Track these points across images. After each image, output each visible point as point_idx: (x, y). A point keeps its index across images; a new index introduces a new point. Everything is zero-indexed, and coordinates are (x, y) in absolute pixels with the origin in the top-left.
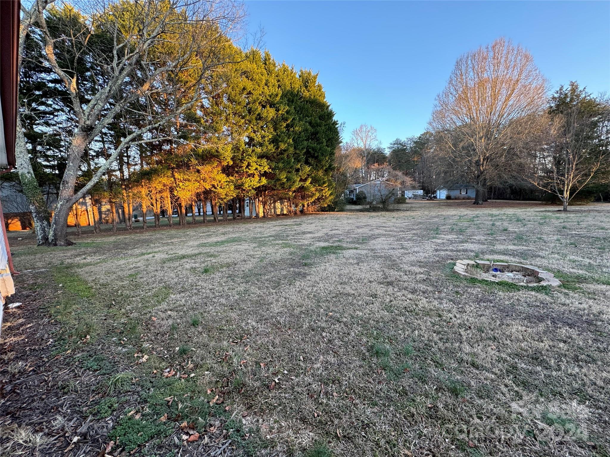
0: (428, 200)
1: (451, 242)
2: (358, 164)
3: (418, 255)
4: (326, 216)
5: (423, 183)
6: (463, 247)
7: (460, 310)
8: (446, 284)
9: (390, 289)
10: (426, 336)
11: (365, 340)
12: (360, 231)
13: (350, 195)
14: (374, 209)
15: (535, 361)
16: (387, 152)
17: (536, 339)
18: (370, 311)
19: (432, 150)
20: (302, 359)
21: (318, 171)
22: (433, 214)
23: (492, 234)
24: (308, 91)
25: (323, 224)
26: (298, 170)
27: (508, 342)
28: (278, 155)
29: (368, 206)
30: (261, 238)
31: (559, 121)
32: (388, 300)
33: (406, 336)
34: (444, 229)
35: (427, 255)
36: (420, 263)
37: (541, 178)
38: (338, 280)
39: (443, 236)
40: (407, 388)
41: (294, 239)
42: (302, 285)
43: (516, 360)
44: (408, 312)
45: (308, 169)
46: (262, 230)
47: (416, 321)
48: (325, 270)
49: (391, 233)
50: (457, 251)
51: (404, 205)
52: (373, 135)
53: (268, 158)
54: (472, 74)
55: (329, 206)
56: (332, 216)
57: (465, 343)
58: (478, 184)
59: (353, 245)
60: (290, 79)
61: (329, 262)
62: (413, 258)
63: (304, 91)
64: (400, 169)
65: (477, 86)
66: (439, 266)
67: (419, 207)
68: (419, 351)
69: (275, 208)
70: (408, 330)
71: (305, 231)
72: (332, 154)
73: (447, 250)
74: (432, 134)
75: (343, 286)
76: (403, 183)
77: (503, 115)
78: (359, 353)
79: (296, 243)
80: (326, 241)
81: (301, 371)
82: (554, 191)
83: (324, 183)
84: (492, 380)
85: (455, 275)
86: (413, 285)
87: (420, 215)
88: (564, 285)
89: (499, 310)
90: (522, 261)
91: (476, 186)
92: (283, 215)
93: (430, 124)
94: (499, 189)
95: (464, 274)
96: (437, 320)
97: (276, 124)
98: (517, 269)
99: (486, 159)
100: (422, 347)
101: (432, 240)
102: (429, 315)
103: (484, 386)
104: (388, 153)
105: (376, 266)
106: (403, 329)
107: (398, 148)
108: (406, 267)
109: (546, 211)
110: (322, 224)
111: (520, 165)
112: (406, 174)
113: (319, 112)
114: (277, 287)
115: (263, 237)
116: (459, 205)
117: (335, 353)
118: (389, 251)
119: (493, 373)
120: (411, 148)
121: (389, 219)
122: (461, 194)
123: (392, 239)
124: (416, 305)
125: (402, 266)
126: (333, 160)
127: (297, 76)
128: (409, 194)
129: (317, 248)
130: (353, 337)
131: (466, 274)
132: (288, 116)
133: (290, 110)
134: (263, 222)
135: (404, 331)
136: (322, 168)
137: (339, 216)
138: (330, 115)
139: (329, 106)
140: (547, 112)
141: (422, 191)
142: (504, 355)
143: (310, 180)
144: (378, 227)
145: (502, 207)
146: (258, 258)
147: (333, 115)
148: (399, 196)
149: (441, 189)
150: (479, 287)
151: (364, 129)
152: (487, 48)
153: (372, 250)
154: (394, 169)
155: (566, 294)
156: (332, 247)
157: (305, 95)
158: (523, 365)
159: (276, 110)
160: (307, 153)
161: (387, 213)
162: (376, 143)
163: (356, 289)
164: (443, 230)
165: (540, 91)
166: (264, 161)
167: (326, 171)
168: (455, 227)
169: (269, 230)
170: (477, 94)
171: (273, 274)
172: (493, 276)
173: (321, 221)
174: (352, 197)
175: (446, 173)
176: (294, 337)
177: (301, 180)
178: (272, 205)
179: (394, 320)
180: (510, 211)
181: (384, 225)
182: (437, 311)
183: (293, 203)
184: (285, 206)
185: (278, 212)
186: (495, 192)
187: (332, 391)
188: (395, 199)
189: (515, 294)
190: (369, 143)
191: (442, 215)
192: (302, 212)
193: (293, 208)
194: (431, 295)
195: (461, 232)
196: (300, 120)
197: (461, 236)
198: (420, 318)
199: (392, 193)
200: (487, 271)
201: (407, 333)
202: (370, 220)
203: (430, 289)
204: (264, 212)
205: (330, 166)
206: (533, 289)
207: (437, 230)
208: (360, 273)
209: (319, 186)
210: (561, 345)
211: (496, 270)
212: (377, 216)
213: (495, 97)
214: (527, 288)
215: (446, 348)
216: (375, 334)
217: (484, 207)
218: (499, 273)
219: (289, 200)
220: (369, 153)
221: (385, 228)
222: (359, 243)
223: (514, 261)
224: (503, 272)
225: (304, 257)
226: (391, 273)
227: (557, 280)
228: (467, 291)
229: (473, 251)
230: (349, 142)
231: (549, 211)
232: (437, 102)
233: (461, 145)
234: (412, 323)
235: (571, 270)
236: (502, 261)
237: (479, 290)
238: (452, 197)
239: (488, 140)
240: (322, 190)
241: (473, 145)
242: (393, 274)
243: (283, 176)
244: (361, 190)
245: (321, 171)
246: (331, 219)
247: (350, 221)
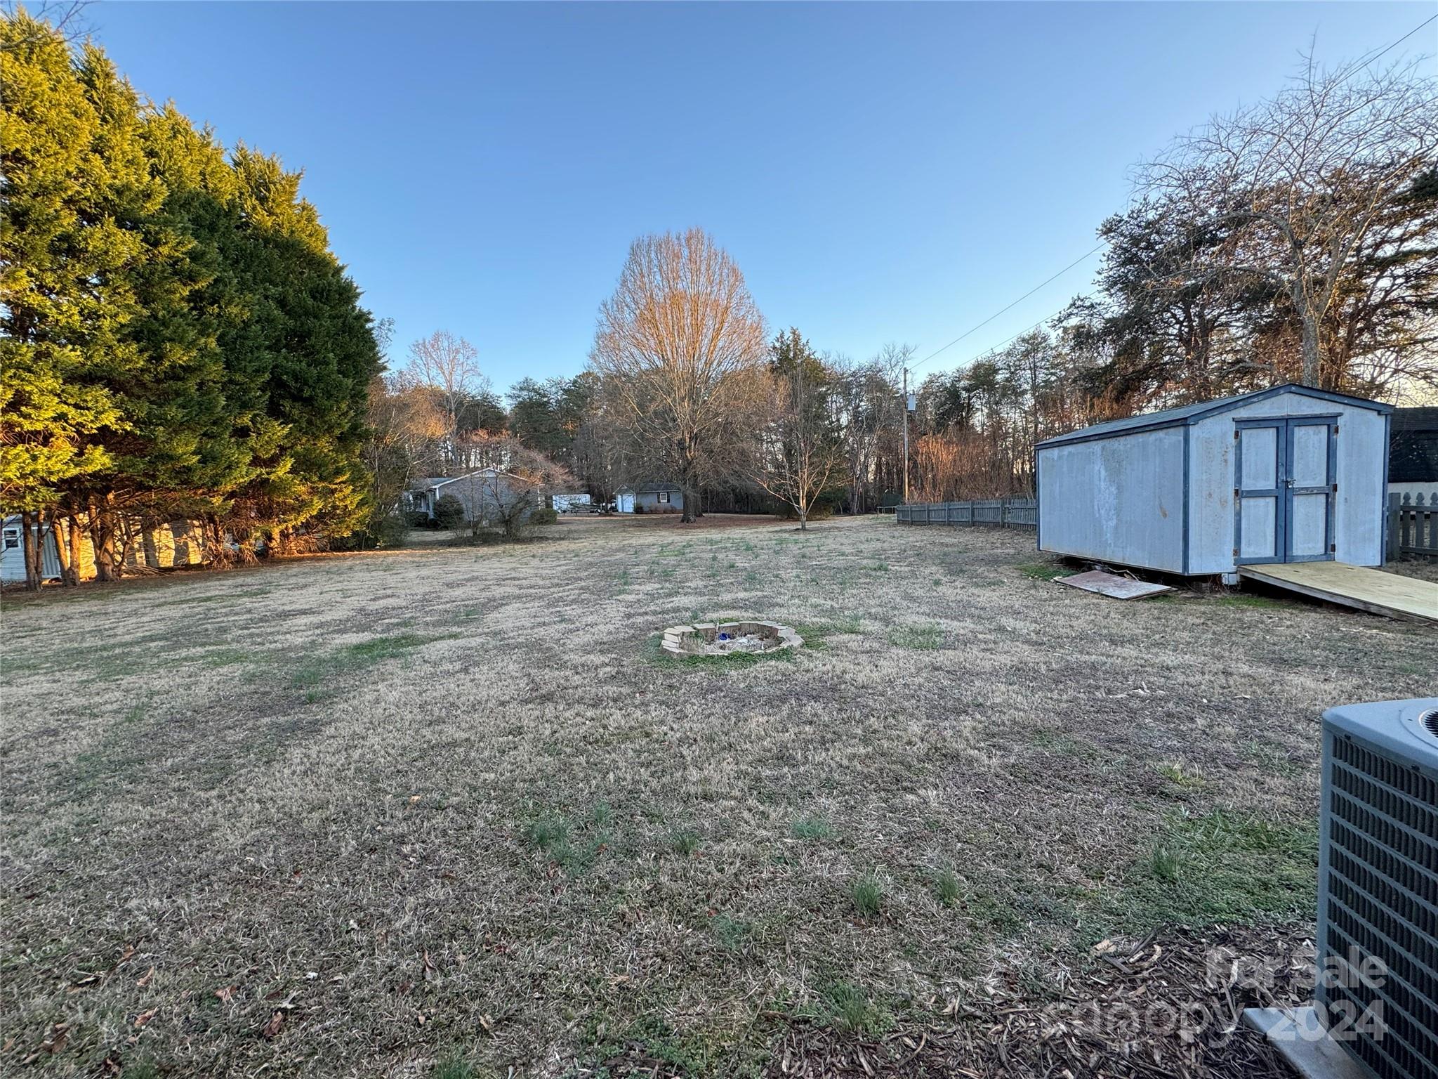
0: (601, 514)
1: (652, 597)
2: (437, 428)
3: (595, 630)
4: (349, 563)
5: (588, 479)
6: (672, 604)
7: (678, 715)
8: (652, 676)
9: (549, 710)
10: (629, 777)
11: (510, 824)
12: (458, 592)
13: (416, 505)
14: (486, 539)
15: (781, 761)
16: (506, 406)
17: (780, 729)
18: (513, 764)
19: (600, 412)
20: (355, 926)
21: (316, 437)
22: (614, 544)
23: (714, 575)
24: (271, 214)
25: (346, 585)
26: (242, 433)
27: (748, 746)
28: (158, 381)
29: (469, 533)
30: (104, 648)
31: (784, 385)
32: (548, 732)
33: (593, 789)
34: (638, 573)
35: (612, 628)
36: (602, 647)
37: (771, 476)
38: (419, 717)
39: (637, 587)
40: (608, 878)
41: (251, 635)
42: (313, 753)
43: (760, 768)
44: (590, 744)
45: (279, 431)
46: (105, 623)
47: (607, 756)
48: (377, 701)
49: (532, 591)
50: (663, 612)
51: (554, 528)
52: (469, 362)
53: (114, 385)
54: (658, 277)
55: (355, 534)
56: (369, 561)
57: (691, 767)
58: (685, 483)
59: (442, 630)
60: (199, 162)
61: (383, 680)
62: (587, 638)
63: (254, 208)
64: (540, 446)
65: (668, 301)
66: (637, 645)
67: (586, 531)
68: (620, 806)
69: (148, 547)
70: (595, 778)
71: (287, 608)
72: (358, 396)
73: (646, 613)
74: (599, 379)
75: (438, 728)
76: (547, 478)
77: (712, 363)
78: (501, 856)
79: (259, 648)
80: (361, 629)
81: (359, 954)
82: (789, 499)
83: (339, 472)
84: (732, 810)
85: (665, 656)
86: (594, 690)
87: (590, 547)
88: (806, 644)
89: (733, 700)
90: (757, 615)
91: (682, 488)
92: (188, 567)
93: (593, 357)
94: (718, 494)
95: (678, 651)
96: (643, 743)
97: (148, 282)
98: (752, 630)
99: (693, 438)
100: (623, 798)
101: (619, 598)
102: (629, 738)
103: (722, 822)
104: (509, 409)
105: (511, 667)
106: (586, 779)
107: (531, 399)
108: (576, 659)
109: (781, 531)
110: (339, 586)
111: (742, 452)
112: (553, 459)
113: (310, 278)
114: (220, 781)
115: (114, 646)
116: (658, 525)
117: (445, 876)
118: (536, 630)
119: (733, 798)
120: (557, 401)
121: (525, 560)
122: (659, 502)
123: (537, 604)
124: (605, 727)
125: (566, 658)
126: (363, 412)
127: (226, 160)
128: (561, 502)
129: (339, 651)
130: (482, 829)
131: (682, 651)
132: (195, 267)
133: (204, 254)
134: (100, 597)
135: (588, 781)
136: (330, 430)
137: (391, 559)
138: (347, 293)
139: (342, 268)
140: (768, 368)
141: (588, 496)
142: (743, 767)
143: (289, 463)
144: (500, 581)
145: (724, 526)
146: (116, 712)
147: (357, 296)
148: (542, 507)
149: (626, 492)
150: (703, 670)
151: (446, 344)
152: (678, 239)
153: (496, 634)
154: (527, 447)
155: (810, 656)
156: (383, 641)
157: (259, 222)
158: (768, 772)
159: (145, 240)
160: (276, 383)
161: (517, 547)
162: (478, 381)
163: (472, 728)
164: (635, 575)
165: (757, 334)
166: (99, 395)
167: (342, 439)
168: (655, 567)
169: (133, 620)
170: (669, 317)
171: (192, 748)
172: (721, 648)
173: (336, 578)
174: (423, 510)
175: (630, 460)
176: (317, 887)
177: (256, 462)
178: (139, 538)
179: (566, 768)
180: (737, 533)
181: (514, 574)
182: (641, 727)
183: (229, 530)
184: (194, 538)
185: (166, 559)
186: (712, 499)
187: (454, 955)
188: (533, 514)
189: (751, 669)
190: (459, 378)
191: (630, 546)
192: (264, 555)
193: (227, 545)
194: (628, 701)
195: (666, 575)
196: (243, 287)
197: (667, 585)
198: (614, 750)
199: (525, 500)
200: (711, 641)
201: (594, 782)
202: (476, 567)
203: (625, 690)
204: (99, 563)
205: (354, 427)
206: (773, 657)
207: (625, 577)
208: (474, 691)
209: (321, 479)
210: (807, 728)
211: (724, 636)
212: (495, 555)
213: (698, 327)
214: (764, 656)
215: (663, 786)
216: (531, 805)
217: (699, 528)
218: (728, 640)
219: (211, 520)
220: (461, 404)
221: (517, 582)
222: (459, 624)
223: (745, 616)
224: (734, 638)
225: (299, 682)
226: (546, 677)
227: (799, 637)
228: (685, 679)
229: (689, 608)
230: (404, 368)
231: (785, 531)
232: (603, 317)
233: (652, 407)
234: (602, 762)
235: (814, 620)
236: (731, 620)
237: (703, 674)
238: (645, 509)
239: (693, 404)
240: (333, 492)
241: (671, 410)
242: (551, 677)
243: (186, 448)
244: (449, 492)
245: (327, 438)
246: (370, 571)
247: (424, 572)
